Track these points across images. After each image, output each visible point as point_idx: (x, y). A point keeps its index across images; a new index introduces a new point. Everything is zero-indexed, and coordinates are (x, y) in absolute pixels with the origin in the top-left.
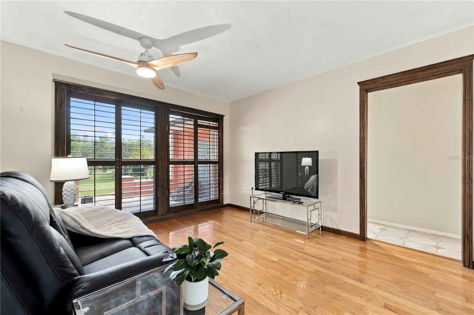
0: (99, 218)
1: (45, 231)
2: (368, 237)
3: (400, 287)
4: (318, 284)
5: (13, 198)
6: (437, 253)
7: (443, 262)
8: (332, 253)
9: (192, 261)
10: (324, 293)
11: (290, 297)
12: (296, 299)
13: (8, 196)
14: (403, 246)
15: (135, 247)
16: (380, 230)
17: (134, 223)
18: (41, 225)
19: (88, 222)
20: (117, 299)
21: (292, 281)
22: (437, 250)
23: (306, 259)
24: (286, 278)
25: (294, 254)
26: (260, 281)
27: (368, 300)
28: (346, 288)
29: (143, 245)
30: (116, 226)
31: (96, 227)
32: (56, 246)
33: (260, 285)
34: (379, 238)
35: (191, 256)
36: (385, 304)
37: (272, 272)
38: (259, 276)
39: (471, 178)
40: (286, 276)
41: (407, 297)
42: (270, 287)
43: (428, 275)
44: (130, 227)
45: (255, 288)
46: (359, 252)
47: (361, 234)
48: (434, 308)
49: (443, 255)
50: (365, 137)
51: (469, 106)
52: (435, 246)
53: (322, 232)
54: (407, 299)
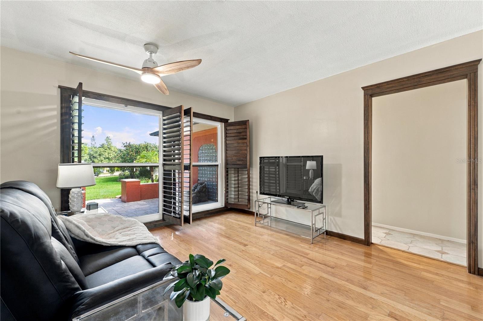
0: (103, 225)
1: (45, 246)
2: (373, 242)
3: (405, 294)
4: (322, 291)
5: (12, 215)
6: (442, 258)
7: (448, 268)
8: (336, 259)
9: (193, 281)
10: (329, 301)
11: (294, 305)
12: (301, 307)
13: (7, 213)
14: (408, 251)
15: (139, 255)
16: (385, 235)
17: (139, 230)
18: (41, 240)
19: (93, 230)
20: (117, 317)
21: (296, 288)
22: (442, 256)
23: (310, 265)
24: (290, 285)
25: (298, 259)
26: (264, 288)
27: (373, 308)
28: (350, 295)
29: (147, 253)
30: (121, 233)
31: (101, 234)
32: (57, 261)
33: (264, 292)
34: (384, 243)
35: (192, 276)
36: (390, 313)
37: (277, 279)
38: (263, 283)
39: (476, 184)
40: (290, 283)
41: (412, 304)
42: (275, 295)
43: (433, 281)
44: (134, 234)
45: (259, 295)
46: (363, 258)
47: (366, 239)
48: (440, 317)
49: (448, 261)
50: (370, 142)
51: (474, 112)
52: (440, 251)
53: (326, 237)
54: (412, 307)
